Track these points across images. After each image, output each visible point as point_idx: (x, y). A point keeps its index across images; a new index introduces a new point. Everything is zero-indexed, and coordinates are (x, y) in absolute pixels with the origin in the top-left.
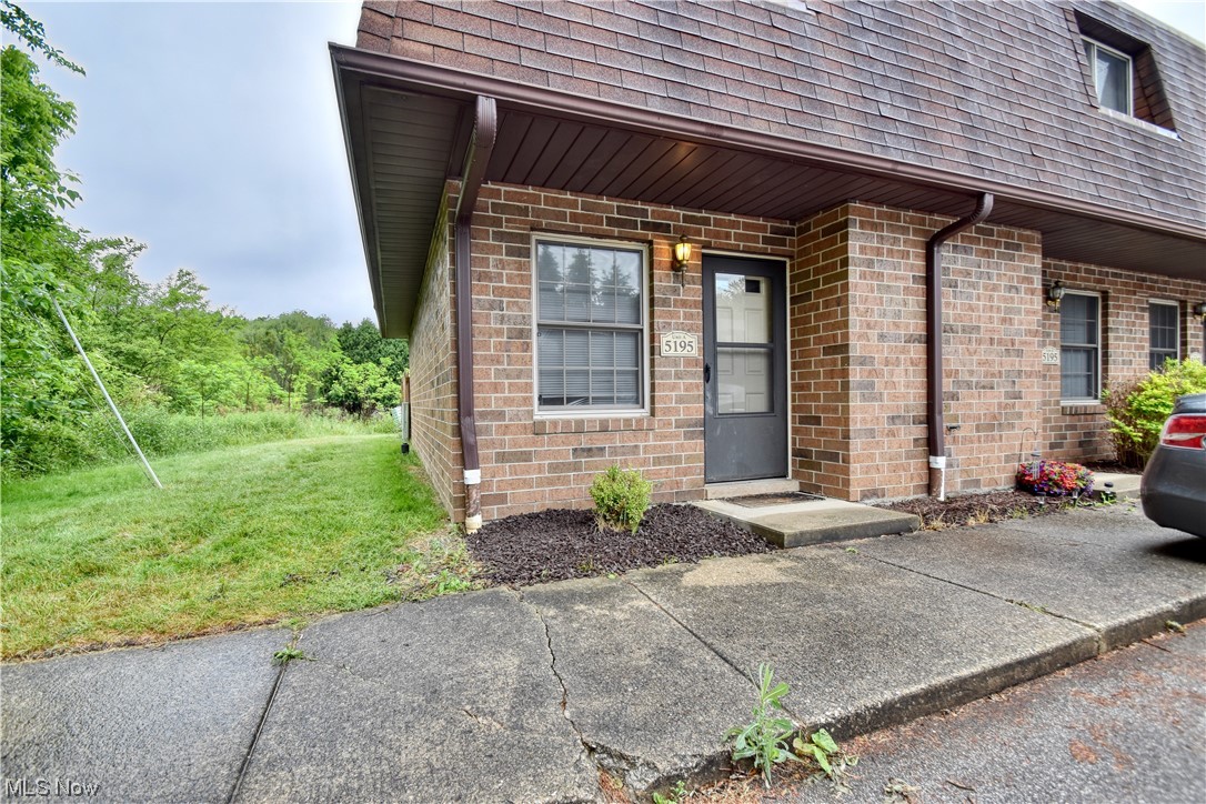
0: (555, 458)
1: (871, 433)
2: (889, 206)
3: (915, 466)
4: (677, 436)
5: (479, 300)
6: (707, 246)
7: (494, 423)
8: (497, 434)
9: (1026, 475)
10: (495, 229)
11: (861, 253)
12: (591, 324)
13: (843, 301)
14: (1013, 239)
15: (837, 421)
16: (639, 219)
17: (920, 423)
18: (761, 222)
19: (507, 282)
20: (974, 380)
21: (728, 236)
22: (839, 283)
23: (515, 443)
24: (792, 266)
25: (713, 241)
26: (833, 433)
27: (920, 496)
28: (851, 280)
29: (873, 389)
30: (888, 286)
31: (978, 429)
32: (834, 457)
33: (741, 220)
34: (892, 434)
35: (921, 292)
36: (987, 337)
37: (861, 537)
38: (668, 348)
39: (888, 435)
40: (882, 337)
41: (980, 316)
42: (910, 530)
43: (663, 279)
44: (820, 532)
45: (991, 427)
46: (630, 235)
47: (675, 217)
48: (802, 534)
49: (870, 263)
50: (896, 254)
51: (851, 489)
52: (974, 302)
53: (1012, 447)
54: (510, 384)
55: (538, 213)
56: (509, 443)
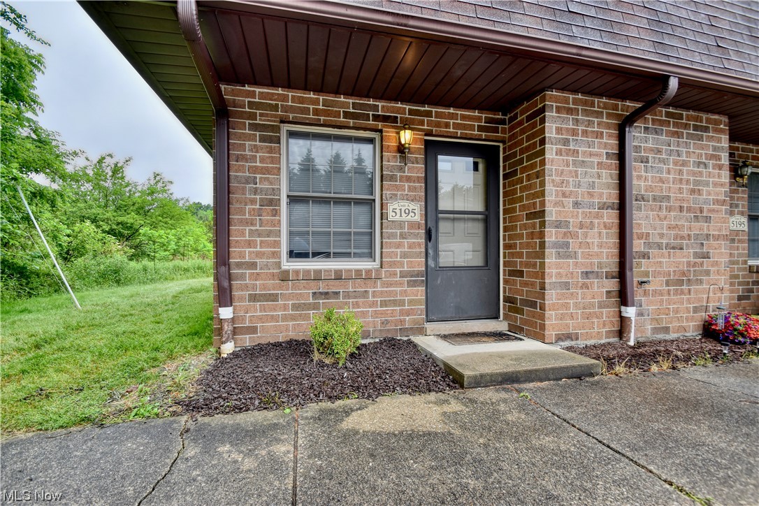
0: (297, 299)
1: (566, 285)
2: (583, 93)
3: (607, 316)
4: (401, 284)
5: (237, 176)
6: (429, 133)
7: (247, 271)
8: (250, 279)
9: (713, 325)
10: (251, 122)
11: (558, 133)
12: (332, 195)
13: (540, 175)
14: (701, 121)
15: (536, 275)
16: (371, 113)
17: (613, 278)
18: (477, 114)
19: (260, 162)
20: (664, 241)
21: (447, 125)
22: (538, 159)
23: (264, 287)
24: (504, 149)
25: (434, 129)
26: (533, 284)
27: (612, 340)
28: (548, 156)
29: (568, 248)
30: (583, 162)
31: (668, 284)
32: (533, 305)
33: (459, 112)
34: (585, 286)
35: (614, 167)
36: (677, 205)
37: (541, 380)
38: (394, 214)
39: (582, 288)
40: (576, 204)
41: (670, 188)
42: (592, 375)
43: (392, 161)
44: (501, 374)
45: (681, 282)
46: (363, 126)
47: (403, 111)
48: (482, 376)
49: (566, 142)
50: (590, 134)
51: (547, 333)
52: (665, 175)
53: (700, 300)
54: (261, 242)
55: (285, 109)
56: (260, 286)
